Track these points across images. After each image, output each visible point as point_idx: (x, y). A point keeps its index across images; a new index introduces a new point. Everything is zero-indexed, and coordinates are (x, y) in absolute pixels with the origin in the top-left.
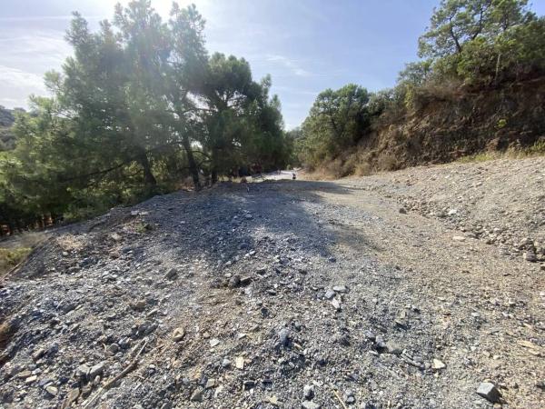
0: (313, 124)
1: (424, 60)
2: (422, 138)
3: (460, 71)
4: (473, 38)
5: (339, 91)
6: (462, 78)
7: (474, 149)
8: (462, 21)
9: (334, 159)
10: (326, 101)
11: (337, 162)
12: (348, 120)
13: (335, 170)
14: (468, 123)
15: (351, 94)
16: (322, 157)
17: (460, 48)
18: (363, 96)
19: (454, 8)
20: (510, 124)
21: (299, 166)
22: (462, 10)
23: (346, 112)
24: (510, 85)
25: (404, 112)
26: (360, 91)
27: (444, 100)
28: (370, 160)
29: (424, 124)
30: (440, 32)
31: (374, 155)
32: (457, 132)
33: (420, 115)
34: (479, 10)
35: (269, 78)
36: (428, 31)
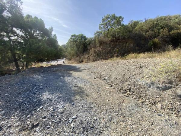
0: (70, 45)
1: (101, 31)
2: (100, 52)
3: (109, 36)
4: (111, 28)
5: (78, 35)
6: (109, 38)
7: (112, 57)
8: (109, 22)
9: (77, 57)
10: (74, 38)
11: (78, 58)
12: (81, 45)
13: (77, 61)
14: (110, 50)
15: (82, 37)
16: (73, 56)
17: (108, 29)
18: (85, 38)
19: (107, 18)
20: (119, 51)
21: (66, 58)
22: (109, 19)
23: (80, 42)
24: (119, 41)
25: (96, 45)
26: (84, 36)
27: (105, 43)
28: (88, 58)
29: (101, 49)
30: (104, 24)
31: (89, 56)
32: (108, 52)
33: (100, 46)
34: (113, 20)
35: (52, 28)
36: (101, 23)
